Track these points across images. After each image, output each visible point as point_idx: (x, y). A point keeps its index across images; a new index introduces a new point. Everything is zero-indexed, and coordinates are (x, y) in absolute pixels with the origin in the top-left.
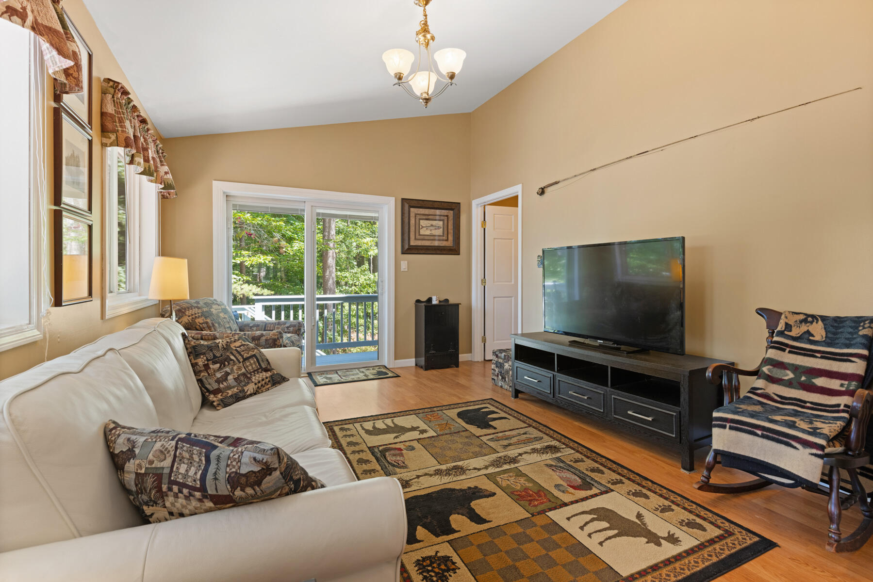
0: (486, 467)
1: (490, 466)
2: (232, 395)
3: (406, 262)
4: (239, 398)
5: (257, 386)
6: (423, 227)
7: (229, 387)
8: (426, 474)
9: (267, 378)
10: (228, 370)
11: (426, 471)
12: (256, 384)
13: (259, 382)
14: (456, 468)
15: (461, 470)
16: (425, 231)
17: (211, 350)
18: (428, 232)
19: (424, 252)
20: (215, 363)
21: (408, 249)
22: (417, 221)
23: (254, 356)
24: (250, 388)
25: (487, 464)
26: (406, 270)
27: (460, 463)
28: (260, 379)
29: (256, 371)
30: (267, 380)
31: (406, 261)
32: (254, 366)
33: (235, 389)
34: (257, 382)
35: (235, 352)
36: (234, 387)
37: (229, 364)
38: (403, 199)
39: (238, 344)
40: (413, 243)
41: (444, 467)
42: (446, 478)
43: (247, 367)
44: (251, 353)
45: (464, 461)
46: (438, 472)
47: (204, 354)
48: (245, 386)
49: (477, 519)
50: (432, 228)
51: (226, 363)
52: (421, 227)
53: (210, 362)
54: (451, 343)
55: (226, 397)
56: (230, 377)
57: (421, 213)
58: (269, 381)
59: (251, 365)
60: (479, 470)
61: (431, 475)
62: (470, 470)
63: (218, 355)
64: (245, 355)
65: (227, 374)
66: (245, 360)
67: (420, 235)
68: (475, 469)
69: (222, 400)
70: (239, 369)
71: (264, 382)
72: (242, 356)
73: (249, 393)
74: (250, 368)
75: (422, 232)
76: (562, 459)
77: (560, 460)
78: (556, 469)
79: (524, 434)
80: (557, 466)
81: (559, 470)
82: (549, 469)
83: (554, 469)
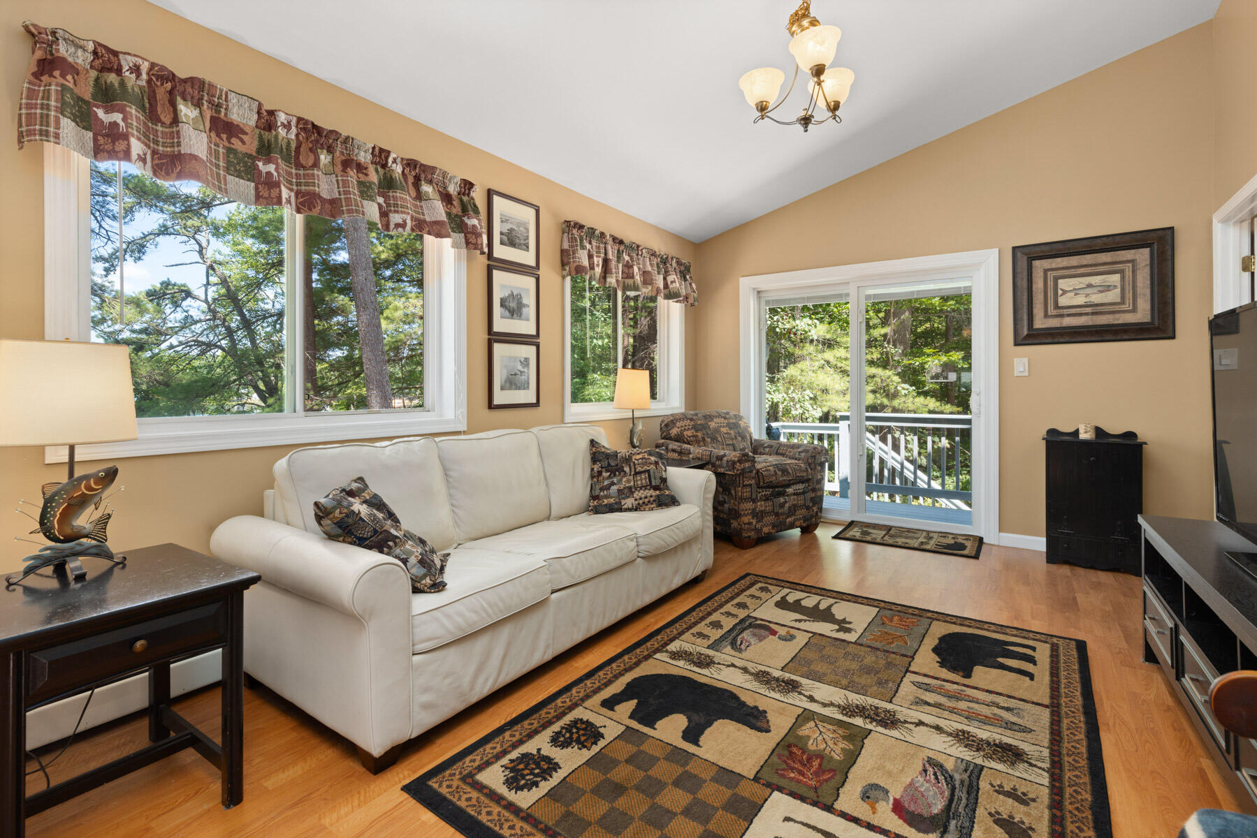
0: (827, 705)
1: (837, 706)
2: (606, 505)
3: (1026, 360)
4: (611, 509)
5: (637, 502)
6: (1065, 292)
7: (607, 497)
9: (651, 496)
10: (615, 480)
12: (636, 500)
13: (641, 499)
14: (790, 682)
16: (1071, 298)
17: (608, 459)
18: (1080, 300)
19: (1067, 339)
20: (607, 471)
21: (1028, 336)
22: (1050, 283)
23: (648, 471)
24: (629, 502)
25: (839, 702)
26: (1026, 374)
28: (643, 496)
29: (643, 487)
30: (652, 499)
31: (1024, 360)
32: (644, 481)
33: (612, 500)
34: (638, 497)
35: (632, 464)
36: (612, 498)
37: (620, 474)
38: (1014, 248)
39: (638, 457)
40: (1040, 323)
41: (778, 674)
43: (637, 481)
44: (646, 468)
46: (761, 675)
47: (600, 461)
48: (624, 499)
49: (693, 734)
50: (1088, 291)
51: (617, 473)
52: (1060, 292)
53: (604, 470)
54: (1119, 523)
55: (600, 505)
56: (614, 488)
57: (1060, 266)
58: (654, 501)
59: (641, 480)
60: (813, 701)
62: (801, 694)
63: (613, 464)
64: (639, 469)
65: (613, 484)
66: (636, 474)
67: (1057, 307)
68: (810, 697)
69: (595, 507)
70: (628, 481)
71: (646, 500)
72: (635, 469)
73: (626, 506)
74: (639, 483)
75: (1063, 301)
76: (983, 773)
77: (976, 772)
78: (935, 774)
79: (1003, 708)
80: (947, 772)
81: (937, 778)
82: (921, 765)
83: (930, 771)
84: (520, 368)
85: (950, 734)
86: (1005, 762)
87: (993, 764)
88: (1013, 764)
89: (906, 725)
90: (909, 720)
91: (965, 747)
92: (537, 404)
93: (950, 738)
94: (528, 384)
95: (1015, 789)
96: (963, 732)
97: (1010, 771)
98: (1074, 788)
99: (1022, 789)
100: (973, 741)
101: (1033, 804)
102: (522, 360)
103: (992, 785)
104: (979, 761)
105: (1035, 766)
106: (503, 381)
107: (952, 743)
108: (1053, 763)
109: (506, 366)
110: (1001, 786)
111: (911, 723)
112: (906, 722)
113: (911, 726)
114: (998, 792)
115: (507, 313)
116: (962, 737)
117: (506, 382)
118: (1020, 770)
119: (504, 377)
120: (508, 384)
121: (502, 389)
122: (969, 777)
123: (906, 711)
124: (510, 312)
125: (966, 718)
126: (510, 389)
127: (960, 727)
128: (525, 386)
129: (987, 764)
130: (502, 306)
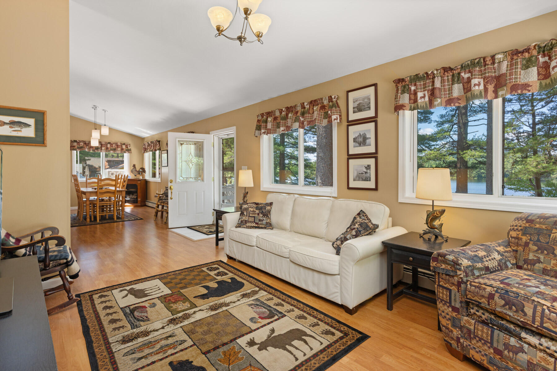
0: (195, 312)
1: (192, 314)
8: (234, 302)
11: (235, 305)
14: (215, 309)
15: (213, 308)
25: (194, 315)
27: (213, 313)
41: (224, 308)
42: (222, 302)
45: (210, 315)
46: (227, 305)
49: (207, 287)
60: (200, 310)
61: (231, 302)
62: (207, 309)
68: (203, 310)
76: (131, 328)
77: (133, 326)
78: (143, 318)
79: (142, 358)
80: (141, 321)
81: (142, 318)
82: (149, 318)
83: (145, 318)
84: (365, 170)
85: (151, 331)
86: (126, 336)
87: (129, 333)
88: (124, 337)
89: (166, 324)
90: (167, 326)
91: (142, 331)
92: (376, 189)
93: (149, 330)
94: (370, 178)
95: (118, 330)
96: (147, 336)
97: (123, 334)
98: (100, 344)
99: (117, 332)
100: (142, 335)
101: (112, 330)
102: (366, 166)
103: (126, 327)
104: (135, 330)
105: (116, 342)
106: (355, 176)
107: (147, 329)
108: (110, 348)
109: (356, 170)
110: (123, 328)
111: (166, 326)
112: (168, 325)
113: (164, 325)
114: (123, 326)
115: (357, 144)
116: (146, 333)
117: (356, 177)
118: (119, 337)
119: (356, 174)
120: (358, 178)
121: (354, 180)
122: (134, 324)
123: (172, 328)
124: (358, 144)
125: (151, 341)
126: (359, 180)
127: (150, 337)
128: (368, 179)
129: (131, 331)
130: (354, 141)
